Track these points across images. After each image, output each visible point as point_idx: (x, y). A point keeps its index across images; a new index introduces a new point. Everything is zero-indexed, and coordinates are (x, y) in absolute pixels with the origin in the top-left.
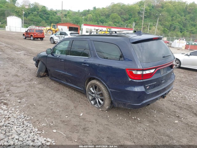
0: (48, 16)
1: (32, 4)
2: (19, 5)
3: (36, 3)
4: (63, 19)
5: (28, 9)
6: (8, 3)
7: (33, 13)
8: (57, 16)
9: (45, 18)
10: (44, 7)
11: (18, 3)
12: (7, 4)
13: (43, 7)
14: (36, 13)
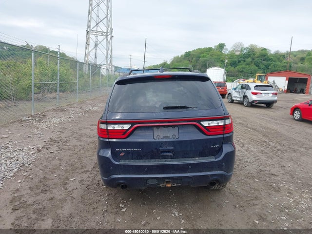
0: (269, 62)
1: (247, 48)
2: (227, 52)
3: (252, 45)
4: (295, 65)
5: (238, 56)
6: (214, 50)
7: (244, 61)
8: (285, 61)
9: (263, 66)
10: (265, 49)
11: (226, 49)
12: (212, 51)
13: (262, 50)
14: (249, 60)
